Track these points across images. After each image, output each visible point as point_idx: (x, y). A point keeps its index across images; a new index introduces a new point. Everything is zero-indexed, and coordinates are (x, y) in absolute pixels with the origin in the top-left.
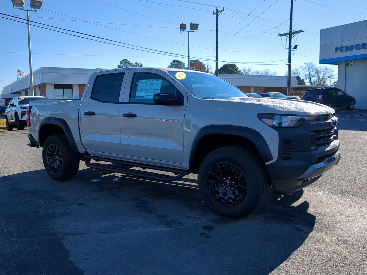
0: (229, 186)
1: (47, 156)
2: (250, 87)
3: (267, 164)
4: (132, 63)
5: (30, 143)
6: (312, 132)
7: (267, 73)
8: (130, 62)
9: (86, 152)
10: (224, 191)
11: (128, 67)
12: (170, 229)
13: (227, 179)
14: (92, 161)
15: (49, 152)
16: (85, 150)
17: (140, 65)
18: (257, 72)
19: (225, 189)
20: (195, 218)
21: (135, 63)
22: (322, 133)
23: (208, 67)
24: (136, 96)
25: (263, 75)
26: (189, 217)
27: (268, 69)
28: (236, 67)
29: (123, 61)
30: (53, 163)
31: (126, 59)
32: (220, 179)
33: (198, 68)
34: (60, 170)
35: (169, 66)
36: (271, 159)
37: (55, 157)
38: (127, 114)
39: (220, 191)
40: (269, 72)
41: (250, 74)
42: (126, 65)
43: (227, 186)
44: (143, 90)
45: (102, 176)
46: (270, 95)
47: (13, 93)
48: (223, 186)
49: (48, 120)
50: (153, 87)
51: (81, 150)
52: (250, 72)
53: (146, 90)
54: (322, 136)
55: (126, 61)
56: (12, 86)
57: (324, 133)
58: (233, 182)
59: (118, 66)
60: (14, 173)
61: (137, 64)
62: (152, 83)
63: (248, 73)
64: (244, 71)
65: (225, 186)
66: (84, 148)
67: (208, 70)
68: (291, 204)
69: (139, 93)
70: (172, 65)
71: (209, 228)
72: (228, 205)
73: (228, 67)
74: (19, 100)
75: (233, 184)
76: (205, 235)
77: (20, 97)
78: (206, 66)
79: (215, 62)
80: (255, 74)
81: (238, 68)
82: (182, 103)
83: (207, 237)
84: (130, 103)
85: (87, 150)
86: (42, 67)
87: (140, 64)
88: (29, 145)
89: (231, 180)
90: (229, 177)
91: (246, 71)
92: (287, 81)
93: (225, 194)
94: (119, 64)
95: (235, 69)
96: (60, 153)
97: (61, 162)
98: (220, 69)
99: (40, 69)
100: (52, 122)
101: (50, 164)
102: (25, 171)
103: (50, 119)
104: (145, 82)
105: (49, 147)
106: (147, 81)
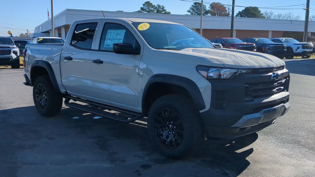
0: (171, 130)
1: (37, 94)
2: (267, 32)
3: (201, 112)
4: (154, 6)
5: (26, 82)
6: (246, 84)
7: (290, 16)
8: (152, 4)
9: (66, 92)
10: (167, 134)
11: (150, 9)
12: (113, 165)
13: (170, 124)
14: (71, 101)
15: (38, 91)
16: (65, 91)
17: (161, 8)
18: (279, 16)
19: (169, 133)
20: (139, 157)
21: (157, 5)
22: (261, 85)
23: (229, 9)
24: (105, 44)
25: (285, 19)
26: (135, 156)
27: (291, 13)
28: (259, 10)
29: (145, 3)
30: (41, 100)
31: (148, 2)
32: (164, 123)
33: (219, 11)
34: (46, 107)
35: (191, 8)
36: (204, 108)
37: (42, 96)
38: (96, 60)
39: (164, 134)
40: (292, 16)
41: (272, 17)
42: (149, 7)
43: (170, 130)
44: (111, 39)
45: (84, 114)
46: (281, 40)
47: (43, 32)
48: (167, 130)
49: (37, 62)
50: (118, 37)
51: (63, 91)
52: (272, 16)
53: (112, 39)
54: (261, 88)
55: (149, 3)
56: (42, 25)
57: (262, 86)
58: (175, 127)
59: (141, 8)
60: (12, 108)
61: (159, 6)
62: (118, 33)
63: (270, 16)
64: (266, 14)
65: (168, 130)
66: (64, 88)
67: (229, 12)
68: (236, 151)
69: (107, 42)
70: (193, 7)
71: (146, 167)
72: (170, 147)
73: (250, 10)
74: (38, 41)
75: (175, 129)
76: (138, 173)
77: (39, 38)
78: (227, 9)
79: (232, 7)
80: (277, 18)
81: (260, 11)
82: (139, 52)
83: (140, 174)
84: (99, 50)
85: (67, 91)
86: (67, 9)
87: (162, 6)
88: (24, 83)
89: (173, 125)
90: (172, 122)
91: (268, 14)
92: (304, 25)
93: (167, 137)
94: (142, 6)
95: (258, 12)
96: (46, 93)
97: (46, 100)
98: (242, 11)
99: (65, 10)
100: (40, 64)
101: (39, 102)
102: (22, 106)
103: (39, 62)
104: (112, 31)
105: (38, 86)
106: (114, 31)
